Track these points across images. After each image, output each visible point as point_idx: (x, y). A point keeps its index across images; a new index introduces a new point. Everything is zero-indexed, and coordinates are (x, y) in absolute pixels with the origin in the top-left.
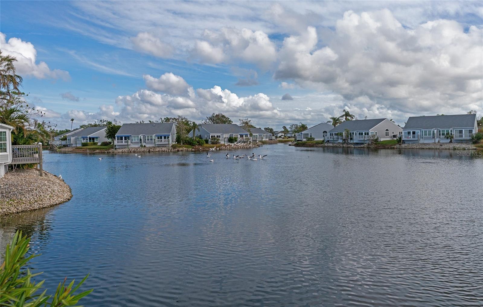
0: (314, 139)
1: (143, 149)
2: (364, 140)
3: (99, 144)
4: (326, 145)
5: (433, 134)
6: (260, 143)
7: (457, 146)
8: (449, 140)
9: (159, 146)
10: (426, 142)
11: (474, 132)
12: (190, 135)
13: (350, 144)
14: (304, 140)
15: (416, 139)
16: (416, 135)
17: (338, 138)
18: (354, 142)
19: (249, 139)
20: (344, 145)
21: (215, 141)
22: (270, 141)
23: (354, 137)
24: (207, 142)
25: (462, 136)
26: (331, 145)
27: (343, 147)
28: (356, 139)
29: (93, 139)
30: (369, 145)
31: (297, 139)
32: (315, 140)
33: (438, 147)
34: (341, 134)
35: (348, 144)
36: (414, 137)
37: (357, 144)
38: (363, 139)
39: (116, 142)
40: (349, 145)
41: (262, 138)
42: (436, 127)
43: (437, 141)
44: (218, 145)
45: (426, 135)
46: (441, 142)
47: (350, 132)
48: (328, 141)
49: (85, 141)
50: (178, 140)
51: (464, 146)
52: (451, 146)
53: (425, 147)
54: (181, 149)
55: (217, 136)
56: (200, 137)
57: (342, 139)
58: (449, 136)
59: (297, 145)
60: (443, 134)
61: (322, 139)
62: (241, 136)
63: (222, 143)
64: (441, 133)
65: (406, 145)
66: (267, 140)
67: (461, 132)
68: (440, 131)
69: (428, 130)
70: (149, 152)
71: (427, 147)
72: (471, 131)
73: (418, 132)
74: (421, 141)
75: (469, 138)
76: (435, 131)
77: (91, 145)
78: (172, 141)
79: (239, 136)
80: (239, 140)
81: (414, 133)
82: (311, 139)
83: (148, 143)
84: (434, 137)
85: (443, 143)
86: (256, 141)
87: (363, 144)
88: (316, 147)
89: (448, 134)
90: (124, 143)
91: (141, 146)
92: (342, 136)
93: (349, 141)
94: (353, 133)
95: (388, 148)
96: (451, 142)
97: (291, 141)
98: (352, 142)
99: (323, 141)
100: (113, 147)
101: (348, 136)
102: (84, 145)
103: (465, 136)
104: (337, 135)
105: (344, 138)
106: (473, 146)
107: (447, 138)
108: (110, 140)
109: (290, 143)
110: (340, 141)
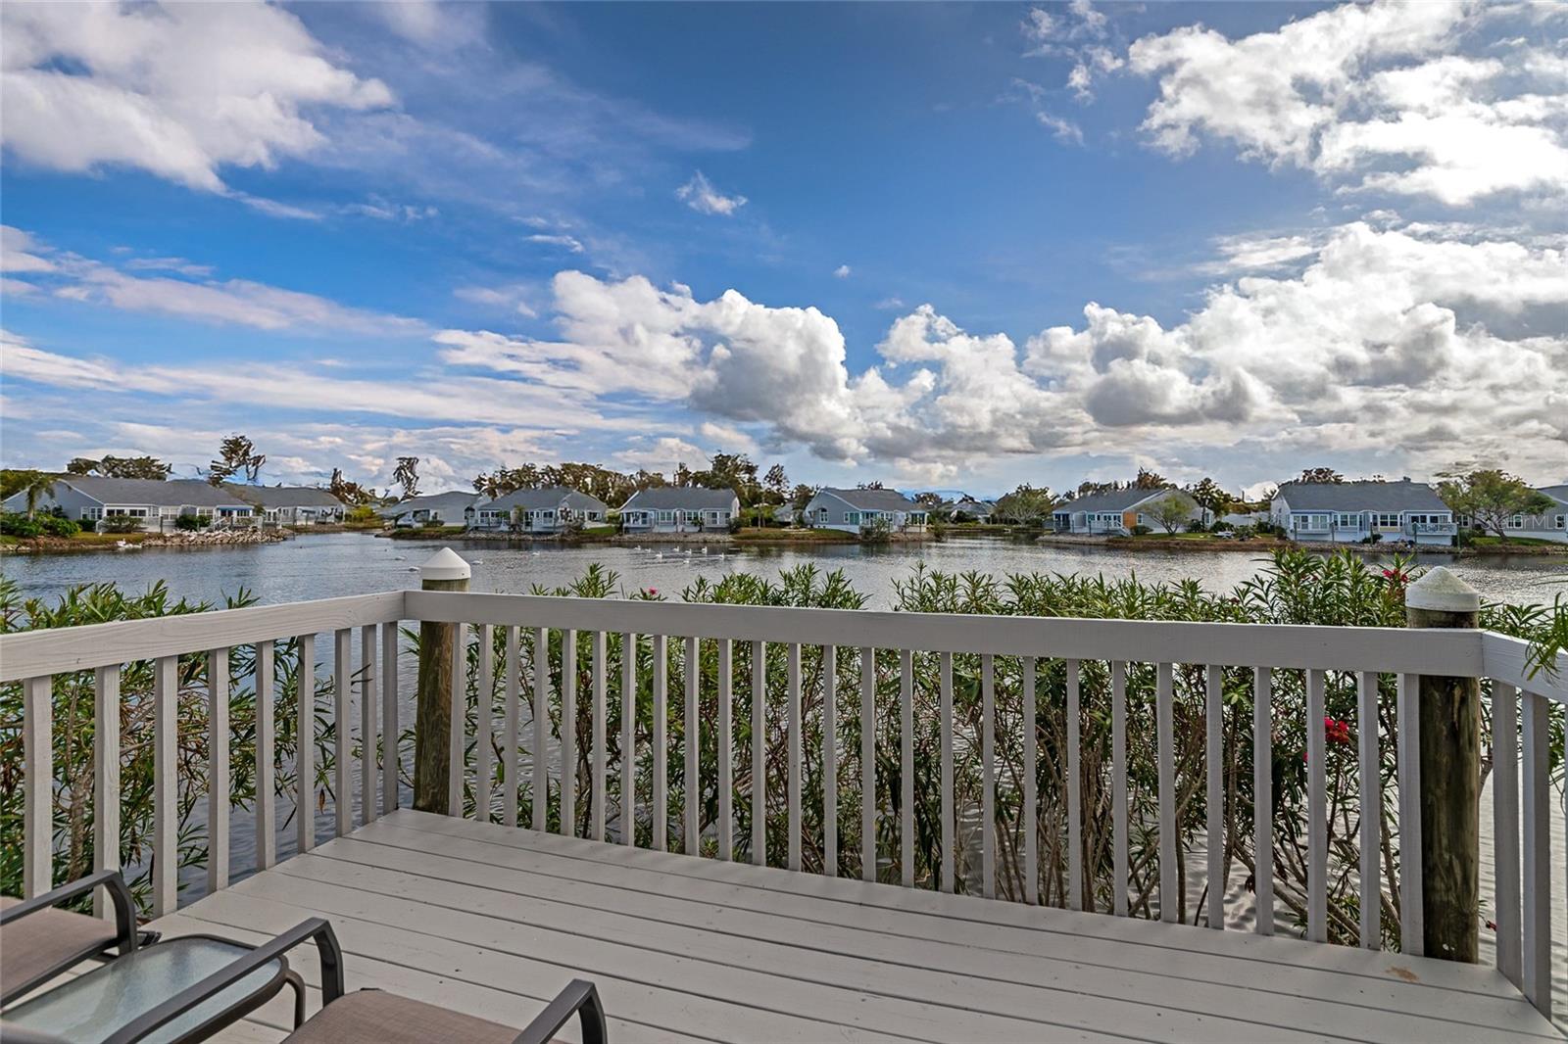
0: (442, 523)
2: (554, 527)
4: (471, 535)
5: (675, 518)
6: (287, 532)
7: (710, 537)
8: (698, 528)
10: (664, 530)
11: (732, 517)
13: (525, 533)
14: (420, 525)
15: (647, 525)
16: (648, 519)
17: (499, 523)
18: (534, 530)
19: (250, 521)
20: (513, 537)
21: (124, 524)
22: (319, 527)
23: (535, 520)
24: (86, 526)
25: (715, 522)
26: (484, 536)
27: (510, 540)
28: (538, 524)
30: (563, 535)
32: (445, 525)
33: (682, 539)
34: (507, 515)
35: (520, 533)
36: (644, 522)
37: (539, 533)
38: (552, 525)
40: (523, 537)
41: (296, 520)
42: (679, 506)
43: (680, 530)
44: (135, 535)
45: (663, 519)
46: (686, 530)
47: (524, 511)
48: (477, 528)
51: (718, 537)
52: (701, 537)
53: (662, 539)
55: (133, 513)
56: (59, 513)
57: (508, 524)
58: (697, 522)
59: (395, 536)
60: (689, 519)
61: (462, 524)
62: (226, 513)
63: (152, 529)
64: (685, 516)
65: (631, 536)
66: (311, 523)
67: (715, 515)
68: (685, 513)
69: (666, 511)
71: (666, 538)
72: (728, 515)
73: (652, 515)
74: (657, 529)
75: (725, 525)
76: (678, 513)
79: (217, 514)
80: (214, 523)
81: (645, 515)
82: (436, 522)
84: (675, 523)
85: (689, 533)
86: (275, 525)
87: (552, 533)
88: (448, 539)
89: (696, 518)
92: (509, 518)
93: (523, 529)
94: (532, 514)
95: (600, 542)
96: (700, 531)
98: (529, 529)
99: (465, 528)
101: (521, 520)
103: (721, 522)
104: (497, 515)
105: (512, 521)
106: (728, 538)
107: (696, 525)
110: (505, 528)
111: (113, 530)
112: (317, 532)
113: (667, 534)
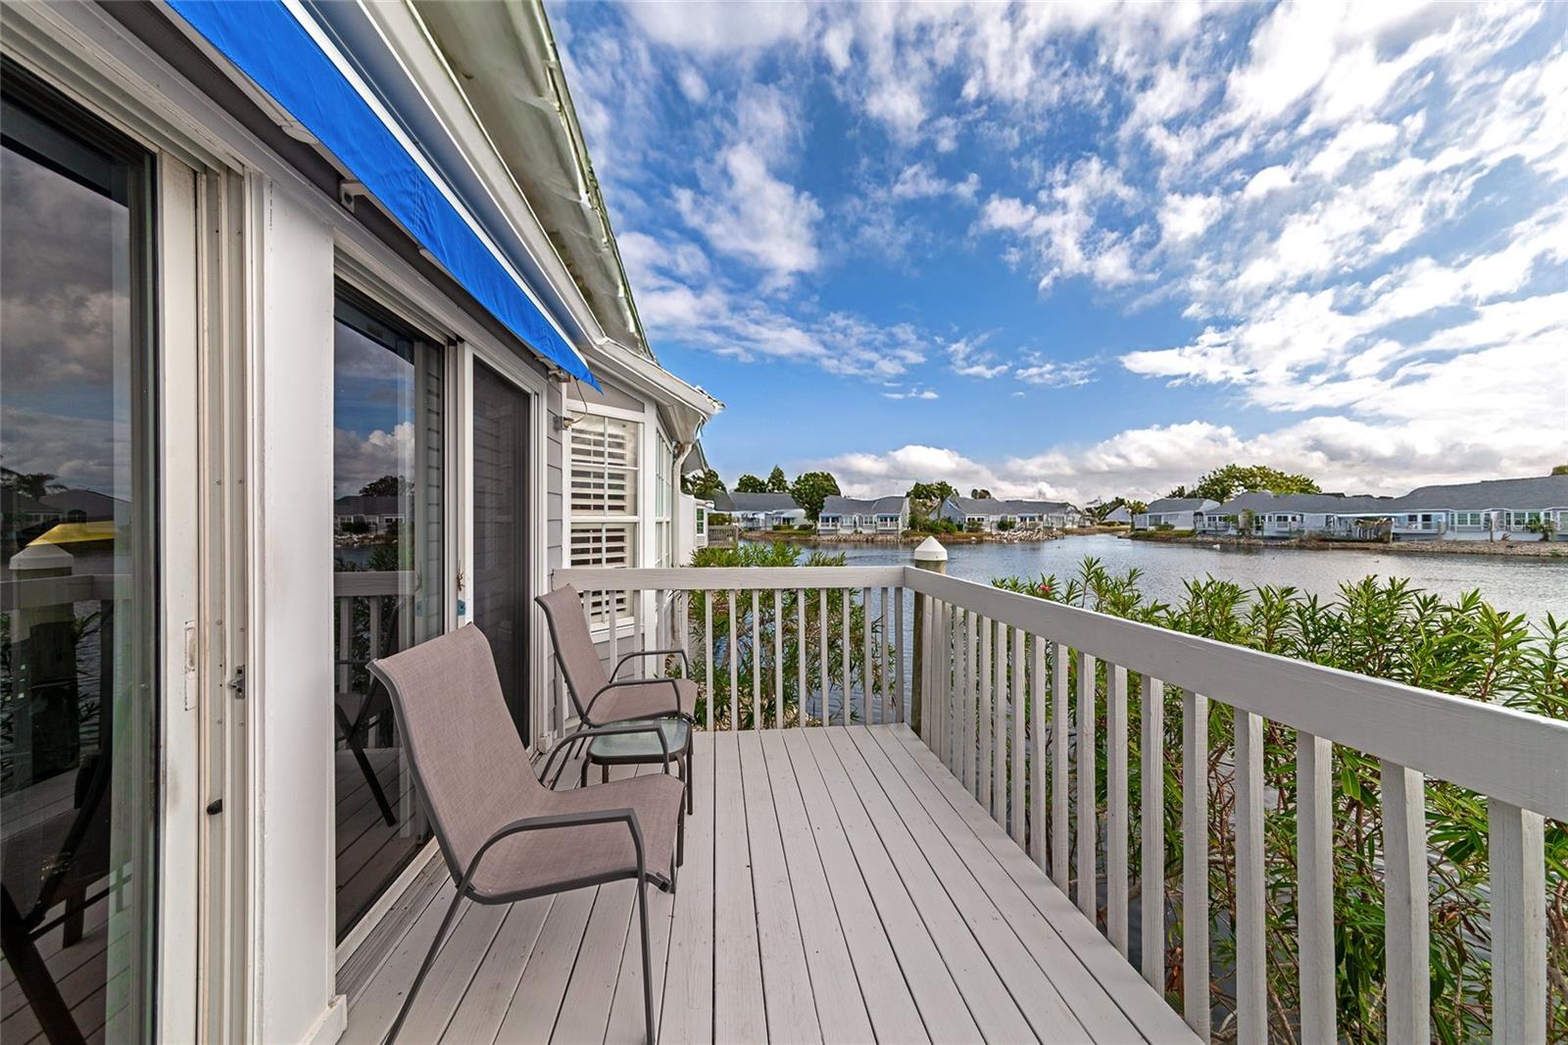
0: (1173, 527)
1: (858, 537)
2: (1291, 532)
3: (796, 528)
4: (1199, 538)
5: (1488, 520)
6: (1059, 533)
7: (1565, 549)
8: (1540, 536)
9: (883, 533)
10: (1464, 537)
12: (932, 517)
13: (1255, 538)
14: (1152, 528)
15: (1434, 531)
16: (1433, 522)
17: (1227, 527)
18: (1265, 534)
19: (1036, 525)
20: (1242, 541)
21: (975, 527)
22: (1080, 530)
23: (1267, 524)
24: (960, 528)
26: (1212, 539)
27: (1239, 544)
28: (1270, 528)
29: (788, 520)
30: (1301, 539)
31: (1136, 527)
32: (1176, 528)
33: (1501, 550)
34: (1235, 519)
35: (1250, 537)
36: (1425, 527)
37: (1273, 538)
38: (1287, 529)
39: (819, 525)
40: (1253, 541)
41: (1064, 524)
42: (1495, 506)
43: (1498, 537)
44: (979, 534)
45: (1463, 522)
46: (1513, 538)
47: (1254, 515)
48: (1204, 532)
49: (776, 523)
50: (913, 524)
52: (1546, 549)
53: (1460, 549)
54: (917, 538)
56: (949, 520)
57: (1236, 528)
58: (1538, 527)
59: (1134, 538)
60: (1519, 522)
61: (1190, 528)
62: (1023, 519)
63: (988, 530)
64: (1512, 518)
65: (1403, 544)
66: (1075, 527)
68: (1509, 514)
69: (1469, 512)
70: (867, 541)
71: (1467, 548)
73: (1440, 516)
74: (1450, 536)
76: (1494, 515)
77: (785, 528)
78: (902, 525)
79: (1018, 520)
80: (1017, 526)
81: (1426, 518)
82: (1167, 526)
83: (867, 528)
84: (1488, 528)
85: (1519, 543)
86: (1052, 528)
87: (1287, 538)
88: (1178, 542)
89: (1535, 521)
90: (830, 528)
91: (856, 532)
92: (1237, 522)
93: (1253, 533)
94: (1263, 518)
96: (1545, 539)
97: (1125, 530)
98: (1260, 534)
99: (1193, 531)
100: (816, 532)
101: (1251, 524)
102: (776, 528)
104: (1225, 519)
105: (1241, 526)
107: (1533, 531)
108: (811, 522)
109: (1122, 533)
110: (1233, 532)
111: (970, 530)
112: (1079, 534)
113: (1472, 543)
